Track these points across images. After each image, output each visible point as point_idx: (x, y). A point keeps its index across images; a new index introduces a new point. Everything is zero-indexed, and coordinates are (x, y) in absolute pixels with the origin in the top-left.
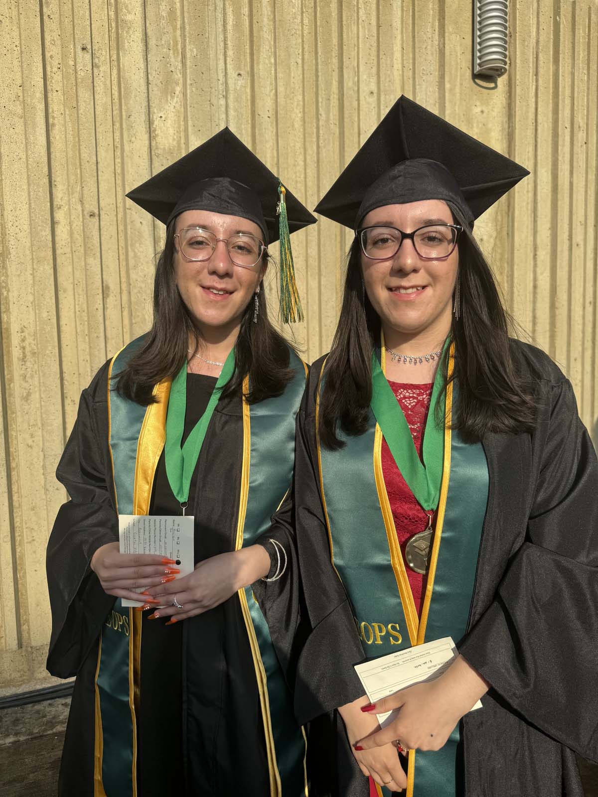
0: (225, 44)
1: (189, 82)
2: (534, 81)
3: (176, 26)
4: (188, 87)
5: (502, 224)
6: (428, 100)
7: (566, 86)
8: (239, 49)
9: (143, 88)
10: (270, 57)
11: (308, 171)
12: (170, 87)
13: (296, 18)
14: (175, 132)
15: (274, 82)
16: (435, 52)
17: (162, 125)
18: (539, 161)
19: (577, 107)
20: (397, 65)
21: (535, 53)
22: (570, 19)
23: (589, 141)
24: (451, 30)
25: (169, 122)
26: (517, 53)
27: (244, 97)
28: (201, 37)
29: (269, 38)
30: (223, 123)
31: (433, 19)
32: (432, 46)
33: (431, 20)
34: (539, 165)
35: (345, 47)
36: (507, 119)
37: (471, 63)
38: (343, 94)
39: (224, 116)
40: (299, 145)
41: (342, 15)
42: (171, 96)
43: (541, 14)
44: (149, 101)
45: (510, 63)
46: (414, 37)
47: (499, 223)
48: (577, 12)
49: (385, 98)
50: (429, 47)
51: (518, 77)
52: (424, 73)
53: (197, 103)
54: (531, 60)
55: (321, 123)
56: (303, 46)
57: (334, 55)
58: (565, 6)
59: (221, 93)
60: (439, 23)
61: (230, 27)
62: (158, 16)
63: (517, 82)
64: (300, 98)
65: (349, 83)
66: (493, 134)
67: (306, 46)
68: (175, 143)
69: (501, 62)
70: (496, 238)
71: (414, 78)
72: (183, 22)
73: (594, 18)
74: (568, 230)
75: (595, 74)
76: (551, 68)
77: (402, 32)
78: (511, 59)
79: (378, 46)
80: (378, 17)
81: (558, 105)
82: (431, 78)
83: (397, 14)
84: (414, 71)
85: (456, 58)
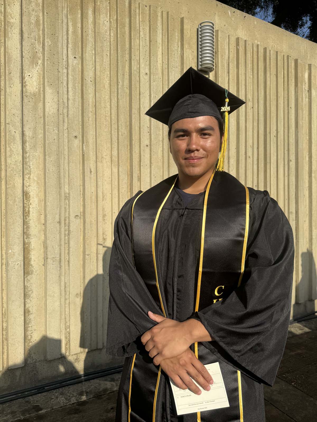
0: (68, 41)
1: (46, 58)
2: (228, 76)
3: (40, 28)
4: (46, 60)
7: (243, 80)
8: (75, 44)
9: (19, 59)
10: (92, 50)
11: (112, 111)
12: (35, 60)
13: (106, 32)
14: (37, 84)
15: (94, 63)
16: (179, 57)
17: (30, 80)
19: (248, 90)
20: (160, 61)
21: (228, 62)
22: (244, 48)
23: (254, 107)
24: (187, 47)
25: (34, 79)
26: (219, 61)
27: (77, 69)
28: (54, 35)
29: (92, 41)
30: (65, 82)
31: (178, 41)
32: (177, 54)
35: (132, 50)
37: (197, 64)
38: (131, 73)
39: (66, 79)
40: (107, 97)
41: (131, 33)
42: (36, 65)
43: (230, 44)
44: (22, 66)
45: (216, 66)
46: (168, 48)
48: (247, 45)
49: (154, 77)
50: (176, 54)
51: (220, 73)
52: (173, 66)
53: (50, 70)
54: (226, 66)
55: (119, 87)
56: (110, 46)
57: (127, 53)
58: (241, 42)
59: (64, 66)
60: (181, 43)
61: (70, 32)
62: (30, 23)
63: (219, 76)
64: (109, 73)
65: (134, 67)
67: (112, 47)
68: (37, 90)
69: (211, 65)
71: (168, 69)
72: (44, 27)
73: (255, 49)
74: (244, 149)
75: (256, 75)
76: (235, 70)
77: (162, 45)
78: (216, 64)
79: (150, 51)
80: (150, 37)
81: (239, 88)
82: (177, 69)
83: (160, 36)
84: (168, 65)
85: (189, 61)
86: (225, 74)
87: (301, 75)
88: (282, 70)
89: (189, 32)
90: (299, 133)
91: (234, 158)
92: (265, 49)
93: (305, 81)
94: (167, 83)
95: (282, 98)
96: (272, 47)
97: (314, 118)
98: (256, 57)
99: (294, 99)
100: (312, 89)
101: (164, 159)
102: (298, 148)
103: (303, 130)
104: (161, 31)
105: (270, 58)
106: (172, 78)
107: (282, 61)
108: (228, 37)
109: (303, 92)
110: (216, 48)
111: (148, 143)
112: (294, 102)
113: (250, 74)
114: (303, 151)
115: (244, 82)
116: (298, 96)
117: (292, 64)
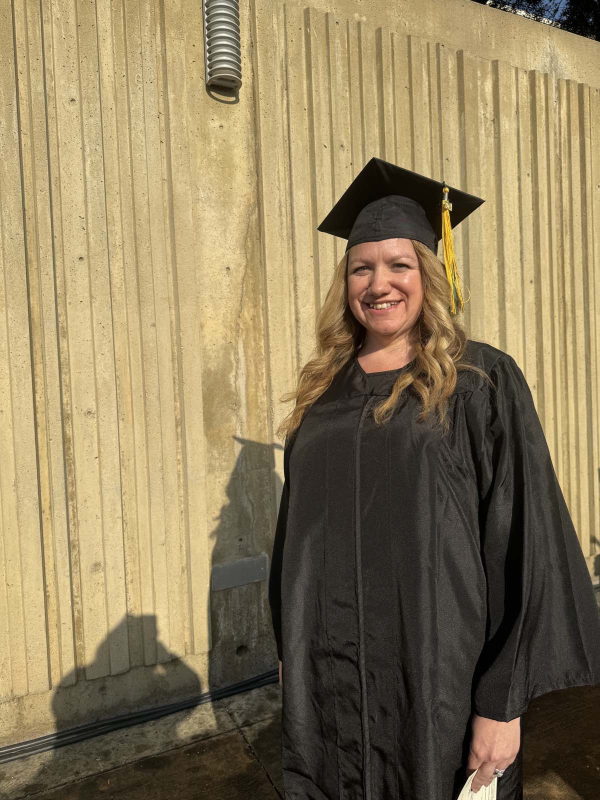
2: (285, 96)
5: (253, 251)
6: (147, 110)
7: (323, 103)
18: (294, 183)
19: (337, 124)
20: (106, 70)
21: (284, 66)
22: (324, 31)
23: (355, 161)
24: (173, 35)
26: (259, 64)
31: (152, 23)
33: (149, 23)
34: (294, 187)
35: (31, 47)
36: (253, 136)
37: (203, 72)
43: (288, 25)
45: (254, 75)
46: (125, 40)
47: (250, 251)
48: (331, 23)
49: (89, 107)
50: (148, 53)
51: (260, 90)
52: (141, 80)
54: (278, 72)
58: (315, 18)
60: (160, 27)
63: (261, 96)
66: (235, 151)
69: (234, 72)
70: (246, 266)
71: (128, 86)
73: (353, 32)
74: (333, 257)
75: (358, 90)
76: (305, 82)
77: (112, 34)
78: (254, 71)
79: (78, 48)
80: (77, 16)
81: (313, 123)
82: (152, 87)
83: (106, 14)
84: (127, 78)
85: (182, 66)
86: (275, 91)
87: (471, 85)
88: (424, 74)
91: (306, 279)
92: (379, 31)
93: (484, 99)
94: (127, 118)
95: (429, 139)
96: (398, 27)
97: (507, 181)
98: (357, 50)
99: (458, 139)
100: (501, 115)
101: (128, 286)
102: (468, 249)
105: (393, 51)
106: (136, 105)
107: (426, 55)
108: (282, 7)
109: (481, 123)
110: (253, 35)
111: (83, 253)
112: (458, 147)
113: (344, 88)
114: (482, 253)
115: (328, 108)
116: (465, 134)
117: (450, 62)
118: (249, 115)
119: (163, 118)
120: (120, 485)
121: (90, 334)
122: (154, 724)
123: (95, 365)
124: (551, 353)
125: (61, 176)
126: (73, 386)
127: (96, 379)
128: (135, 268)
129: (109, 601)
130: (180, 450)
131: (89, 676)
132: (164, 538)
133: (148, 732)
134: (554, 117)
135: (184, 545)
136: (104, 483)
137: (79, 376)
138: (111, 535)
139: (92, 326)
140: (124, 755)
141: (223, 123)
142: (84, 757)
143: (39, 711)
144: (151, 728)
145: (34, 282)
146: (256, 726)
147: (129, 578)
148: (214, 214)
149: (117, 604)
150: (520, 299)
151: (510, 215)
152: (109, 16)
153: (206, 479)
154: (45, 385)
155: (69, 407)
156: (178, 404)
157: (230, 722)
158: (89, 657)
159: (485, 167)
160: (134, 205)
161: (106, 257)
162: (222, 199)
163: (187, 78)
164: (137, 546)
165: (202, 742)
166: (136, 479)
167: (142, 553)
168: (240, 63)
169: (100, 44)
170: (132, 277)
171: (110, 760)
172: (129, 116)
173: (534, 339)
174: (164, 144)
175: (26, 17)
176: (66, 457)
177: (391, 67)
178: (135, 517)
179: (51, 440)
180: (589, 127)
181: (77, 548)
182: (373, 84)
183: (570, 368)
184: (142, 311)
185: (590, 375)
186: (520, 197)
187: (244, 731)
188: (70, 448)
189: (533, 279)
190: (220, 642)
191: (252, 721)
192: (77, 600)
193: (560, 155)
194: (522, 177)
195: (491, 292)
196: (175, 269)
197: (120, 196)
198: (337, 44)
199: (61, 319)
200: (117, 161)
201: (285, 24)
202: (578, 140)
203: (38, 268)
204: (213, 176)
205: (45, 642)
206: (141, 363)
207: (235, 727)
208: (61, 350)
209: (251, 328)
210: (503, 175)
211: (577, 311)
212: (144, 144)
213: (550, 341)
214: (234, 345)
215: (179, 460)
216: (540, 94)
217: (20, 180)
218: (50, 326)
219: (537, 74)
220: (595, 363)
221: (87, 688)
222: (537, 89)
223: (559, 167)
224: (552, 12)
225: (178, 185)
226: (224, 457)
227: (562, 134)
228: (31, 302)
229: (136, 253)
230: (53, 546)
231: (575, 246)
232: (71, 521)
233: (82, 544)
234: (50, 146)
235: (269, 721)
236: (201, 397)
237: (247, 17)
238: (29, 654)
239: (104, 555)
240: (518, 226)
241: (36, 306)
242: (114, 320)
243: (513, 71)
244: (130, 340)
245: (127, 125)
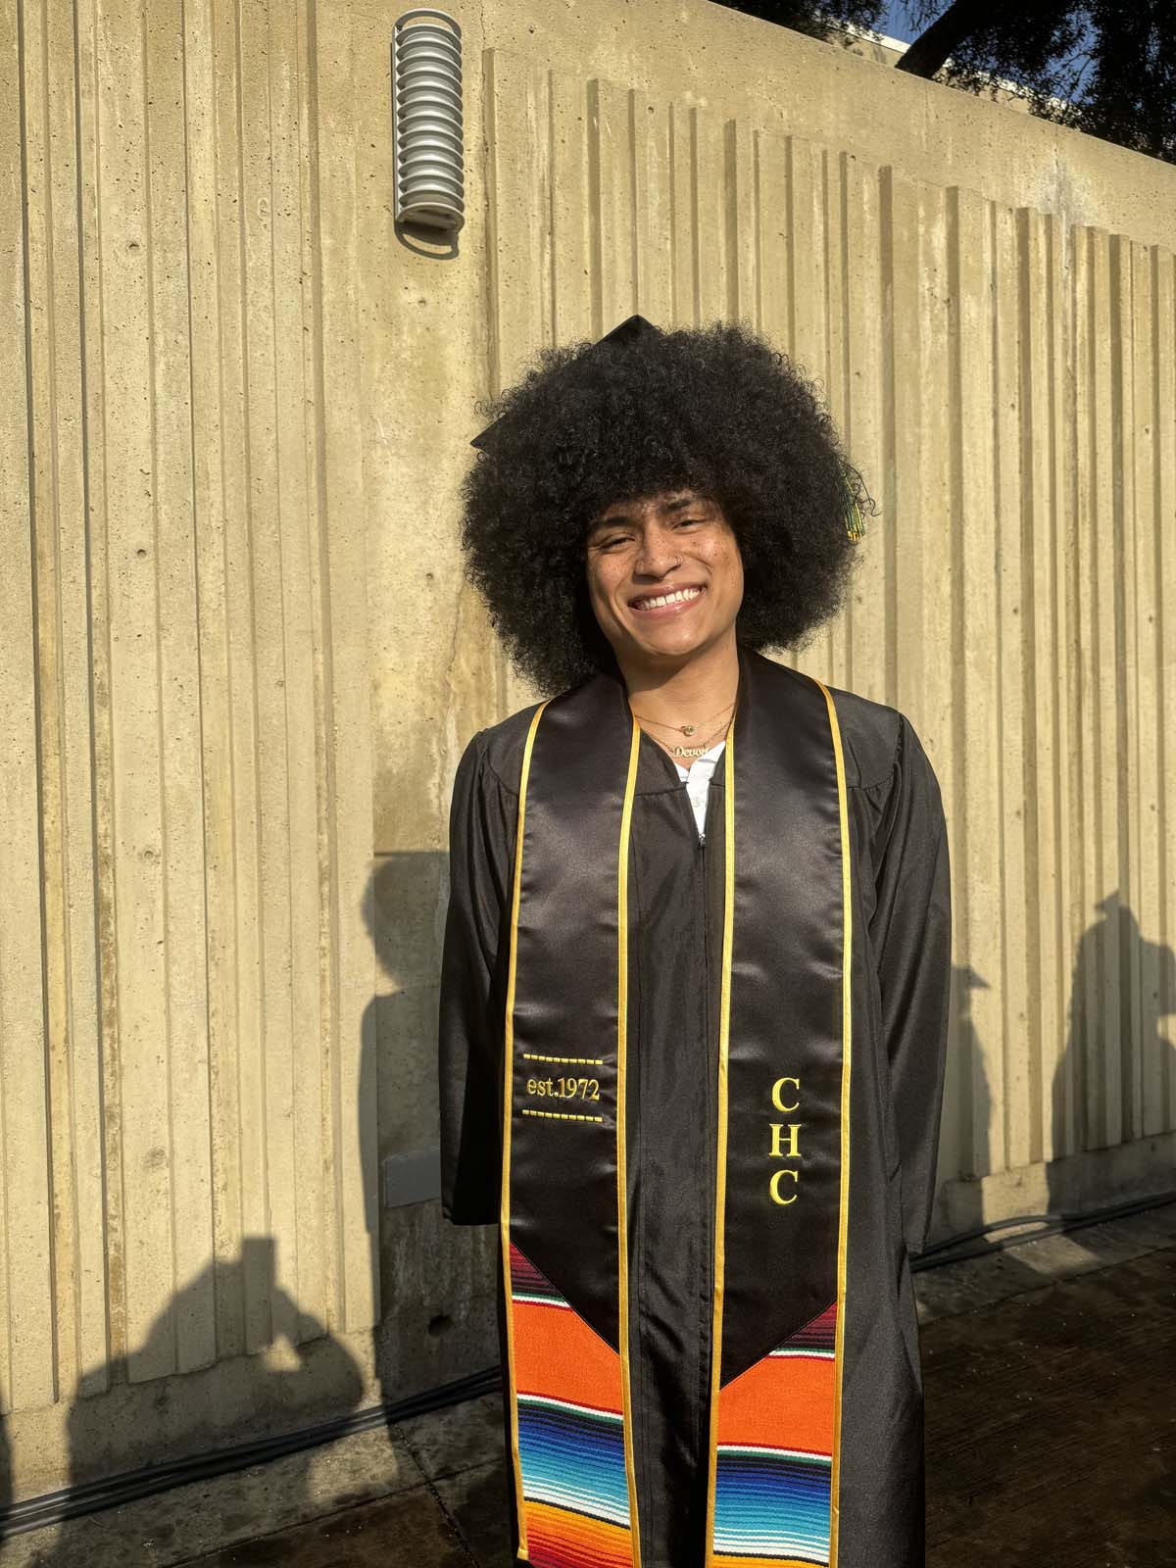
2: (548, 246)
6: (278, 266)
7: (620, 261)
20: (202, 190)
21: (547, 188)
22: (625, 126)
24: (333, 125)
26: (498, 185)
31: (292, 100)
33: (286, 101)
35: (54, 142)
36: (484, 321)
37: (389, 198)
43: (556, 110)
45: (488, 205)
46: (240, 133)
48: (637, 112)
49: (165, 258)
50: (282, 157)
51: (500, 234)
52: (268, 210)
54: (536, 200)
58: (609, 98)
60: (310, 108)
63: (501, 246)
66: (450, 350)
69: (450, 200)
71: (242, 220)
73: (681, 128)
75: (689, 239)
76: (587, 220)
77: (214, 120)
78: (488, 197)
79: (147, 145)
80: (146, 84)
81: (600, 298)
82: (290, 223)
83: (203, 81)
84: (242, 205)
85: (348, 184)
86: (527, 236)
87: (906, 234)
88: (817, 209)
89: (342, 59)
90: (899, 482)
92: (731, 127)
93: (930, 260)
94: (239, 282)
95: (823, 335)
96: (768, 119)
97: (972, 417)
98: (689, 161)
99: (879, 336)
100: (962, 291)
101: (232, 606)
102: (895, 547)
103: (918, 467)
104: (208, 59)
105: (757, 164)
106: (258, 259)
107: (821, 175)
108: (546, 77)
109: (924, 305)
110: (488, 128)
111: (146, 542)
112: (879, 349)
113: (661, 234)
114: (921, 555)
115: (630, 270)
116: (892, 326)
117: (865, 187)
118: (477, 280)
119: (310, 284)
120: (205, 997)
121: (155, 697)
122: (262, 1473)
123: (162, 759)
124: (1051, 747)
125: (107, 390)
126: (117, 801)
127: (163, 788)
128: (247, 573)
129: (179, 1227)
130: (326, 929)
131: (134, 1376)
132: (290, 1101)
133: (249, 1488)
134: (1062, 298)
135: (329, 1117)
136: (173, 992)
137: (132, 782)
138: (185, 1095)
139: (159, 684)
140: (200, 1535)
141: (426, 295)
142: (120, 1540)
143: (32, 1445)
144: (254, 1481)
145: (46, 596)
146: (464, 1479)
147: (219, 1181)
148: (404, 470)
149: (195, 1232)
150: (993, 643)
151: (976, 482)
152: (210, 86)
153: (376, 985)
154: (64, 798)
155: (109, 841)
156: (325, 838)
157: (412, 1469)
158: (135, 1338)
159: (931, 389)
160: (248, 449)
161: (190, 551)
162: (422, 441)
163: (358, 208)
164: (235, 1116)
165: (357, 1510)
166: (237, 984)
167: (247, 1131)
168: (462, 181)
169: (191, 138)
170: (241, 589)
171: (169, 1545)
172: (244, 279)
173: (1020, 723)
174: (311, 335)
175: (47, 84)
176: (101, 941)
177: (753, 194)
178: (235, 1060)
179: (71, 906)
180: (1129, 318)
181: (118, 1121)
182: (717, 228)
183: (1089, 779)
184: (259, 656)
185: (1127, 792)
186: (996, 449)
187: (441, 1488)
188: (108, 924)
189: (1019, 605)
190: (396, 1309)
191: (455, 1468)
192: (114, 1223)
193: (1074, 367)
194: (1002, 411)
195: (938, 630)
196: (326, 576)
197: (222, 432)
198: (651, 150)
199: (97, 669)
200: (217, 364)
201: (551, 108)
202: (1109, 341)
203: (56, 570)
204: (404, 397)
205: (48, 1309)
206: (253, 757)
207: (422, 1479)
208: (97, 731)
209: (474, 693)
210: (964, 406)
211: (1102, 669)
212: (270, 332)
213: (1050, 727)
214: (439, 724)
215: (323, 949)
216: (1038, 252)
217: (25, 397)
218: (77, 682)
219: (1032, 215)
220: (1135, 769)
221: (129, 1399)
222: (1032, 243)
223: (1071, 392)
224: (1067, 88)
225: (336, 413)
226: (413, 942)
227: (1079, 330)
228: (41, 636)
229: (251, 544)
230: (70, 1115)
231: (1100, 545)
232: (108, 1067)
233: (128, 1113)
234: (87, 332)
235: (490, 1469)
236: (371, 824)
237: (477, 93)
238: (17, 1332)
239: (171, 1135)
240: (993, 503)
241: (50, 644)
242: (204, 673)
243: (987, 210)
244: (234, 713)
245: (239, 295)
